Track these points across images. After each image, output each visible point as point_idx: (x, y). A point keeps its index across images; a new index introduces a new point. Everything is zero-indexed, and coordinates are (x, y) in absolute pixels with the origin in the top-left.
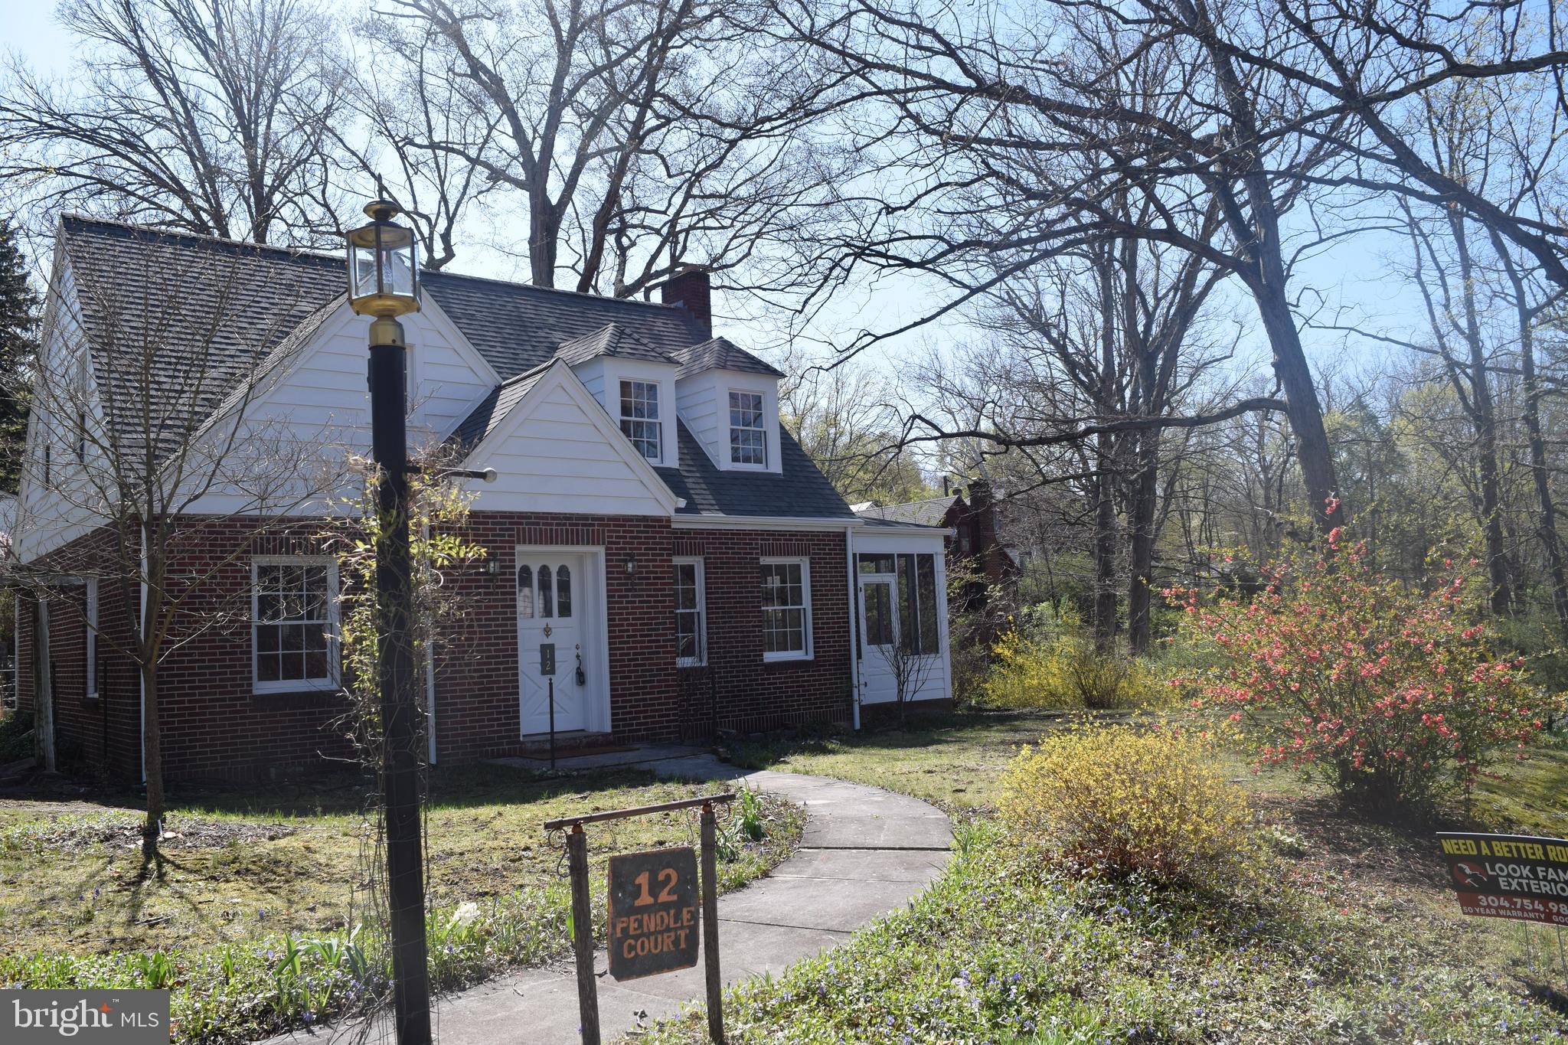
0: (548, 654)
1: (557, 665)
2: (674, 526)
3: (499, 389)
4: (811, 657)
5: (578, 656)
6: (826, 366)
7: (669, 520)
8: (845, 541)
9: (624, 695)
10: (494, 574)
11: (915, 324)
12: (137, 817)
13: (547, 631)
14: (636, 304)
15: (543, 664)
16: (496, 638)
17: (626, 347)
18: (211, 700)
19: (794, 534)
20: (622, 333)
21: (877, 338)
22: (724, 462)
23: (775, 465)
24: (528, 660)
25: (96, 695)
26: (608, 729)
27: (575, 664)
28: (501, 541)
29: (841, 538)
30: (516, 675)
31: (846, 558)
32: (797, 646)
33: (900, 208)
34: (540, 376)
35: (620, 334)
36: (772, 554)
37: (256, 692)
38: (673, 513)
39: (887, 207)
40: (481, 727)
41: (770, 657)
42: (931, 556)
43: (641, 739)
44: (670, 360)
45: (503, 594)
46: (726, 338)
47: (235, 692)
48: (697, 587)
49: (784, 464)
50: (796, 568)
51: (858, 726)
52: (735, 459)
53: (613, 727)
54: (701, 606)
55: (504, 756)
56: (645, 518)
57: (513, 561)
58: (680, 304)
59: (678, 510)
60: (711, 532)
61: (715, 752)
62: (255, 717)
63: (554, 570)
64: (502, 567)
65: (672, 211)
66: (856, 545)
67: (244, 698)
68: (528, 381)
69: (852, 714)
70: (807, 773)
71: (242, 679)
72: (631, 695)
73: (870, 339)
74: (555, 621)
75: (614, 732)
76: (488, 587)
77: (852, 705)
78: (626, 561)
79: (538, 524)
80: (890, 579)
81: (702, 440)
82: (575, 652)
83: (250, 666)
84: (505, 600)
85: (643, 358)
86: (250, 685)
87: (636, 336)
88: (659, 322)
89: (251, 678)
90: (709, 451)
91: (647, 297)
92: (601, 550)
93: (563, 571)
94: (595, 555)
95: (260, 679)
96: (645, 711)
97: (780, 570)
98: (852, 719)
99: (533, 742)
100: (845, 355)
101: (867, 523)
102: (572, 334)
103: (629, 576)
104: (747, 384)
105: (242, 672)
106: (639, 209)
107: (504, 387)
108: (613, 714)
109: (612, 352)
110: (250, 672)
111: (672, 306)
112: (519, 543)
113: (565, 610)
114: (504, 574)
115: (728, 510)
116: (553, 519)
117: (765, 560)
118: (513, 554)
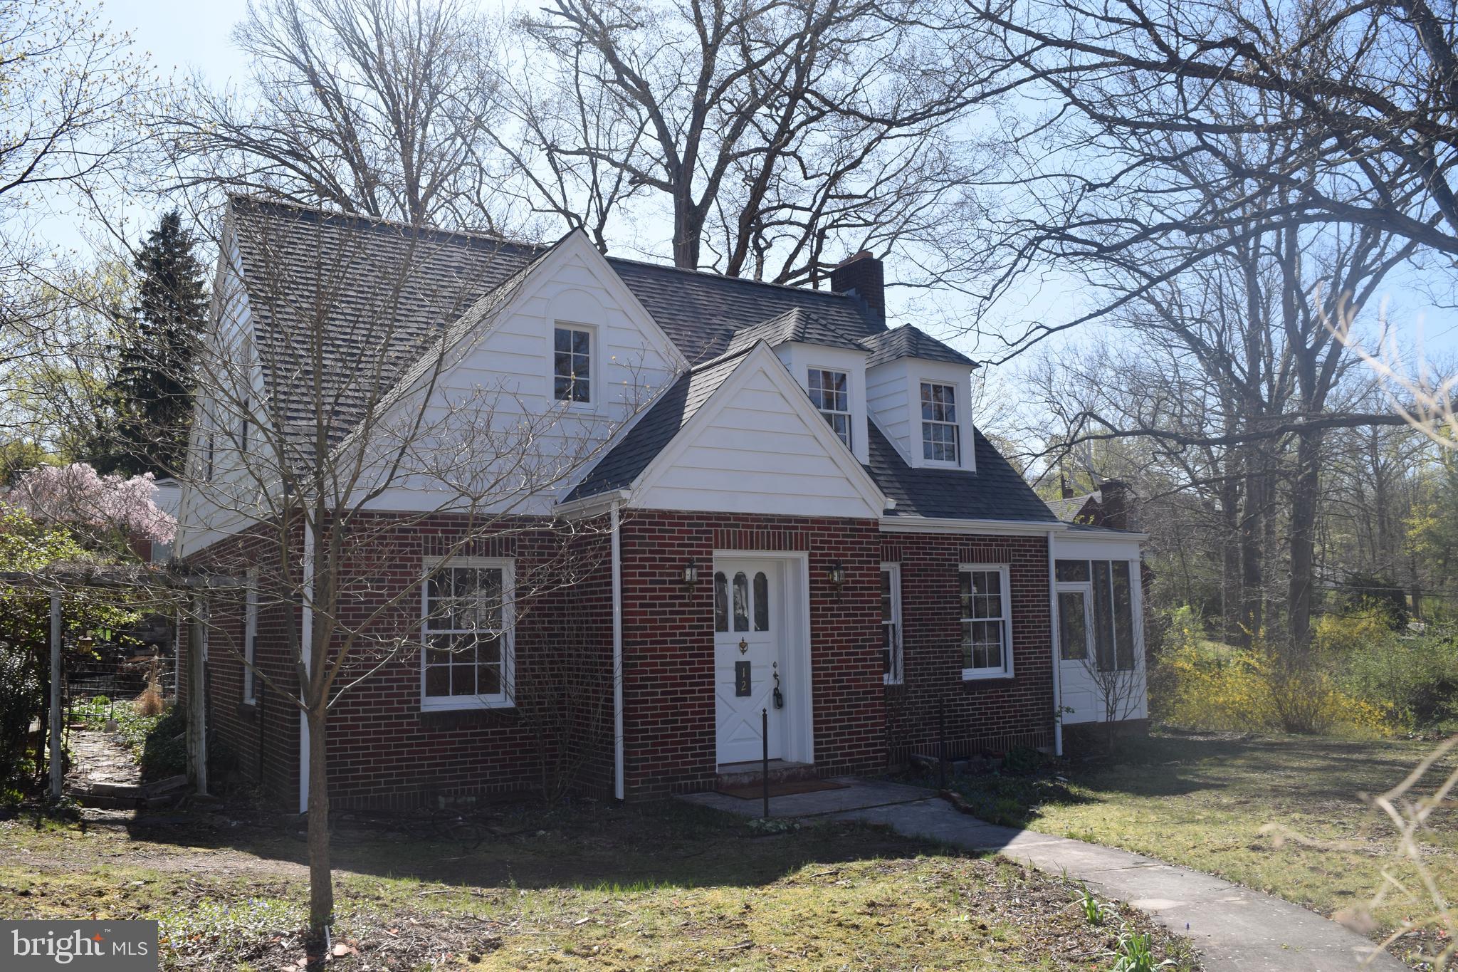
0: (743, 671)
1: (753, 685)
2: (881, 529)
3: (688, 375)
4: (1010, 674)
5: (775, 676)
6: (996, 360)
7: (876, 523)
8: (1047, 546)
9: (829, 722)
10: (691, 583)
11: (1091, 316)
12: (298, 873)
13: (743, 646)
14: (807, 292)
15: (738, 684)
16: (691, 656)
17: (814, 332)
18: (375, 718)
19: (994, 539)
20: (808, 317)
21: (1051, 331)
22: (916, 459)
23: (969, 464)
24: (724, 679)
25: (253, 702)
26: (810, 759)
27: (772, 684)
28: (698, 546)
29: (1043, 542)
30: (713, 698)
31: (1047, 566)
32: (995, 662)
33: (1102, 185)
34: (739, 360)
35: (805, 319)
36: (971, 560)
37: (424, 709)
38: (881, 515)
39: (1090, 184)
40: (673, 758)
41: (970, 674)
42: (1127, 562)
43: (845, 771)
44: (860, 348)
45: (699, 605)
46: (914, 325)
47: (402, 709)
48: (892, 596)
49: (977, 462)
50: (996, 577)
51: (1060, 752)
52: (927, 456)
53: (816, 757)
54: (896, 617)
55: (698, 791)
56: (851, 521)
57: (711, 568)
58: (852, 292)
59: (887, 512)
60: (908, 536)
61: (947, 797)
62: (423, 737)
63: (751, 578)
64: (699, 575)
65: (814, 209)
66: (1057, 552)
67: (412, 716)
68: (725, 365)
69: (1054, 738)
70: (1089, 839)
71: (409, 694)
72: (835, 721)
73: (1043, 331)
74: (751, 635)
75: (817, 764)
76: (683, 597)
77: (1053, 728)
78: (830, 569)
79: (737, 526)
80: (1085, 588)
81: (890, 434)
82: (772, 671)
83: (418, 680)
84: (702, 612)
85: (833, 344)
86: (418, 701)
87: (824, 322)
88: (833, 311)
89: (419, 694)
90: (899, 447)
91: (816, 286)
92: (804, 556)
93: (761, 581)
94: (796, 561)
95: (428, 694)
96: (851, 740)
97: (979, 577)
98: (1054, 744)
99: (730, 775)
100: (1015, 349)
101: (1069, 529)
102: (747, 322)
103: (835, 586)
104: (940, 374)
105: (410, 687)
106: (784, 206)
107: (695, 372)
108: (816, 743)
109: (800, 338)
110: (418, 687)
111: (844, 294)
112: (717, 547)
113: (763, 624)
114: (700, 582)
115: (927, 513)
116: (753, 520)
117: (965, 567)
118: (711, 560)
